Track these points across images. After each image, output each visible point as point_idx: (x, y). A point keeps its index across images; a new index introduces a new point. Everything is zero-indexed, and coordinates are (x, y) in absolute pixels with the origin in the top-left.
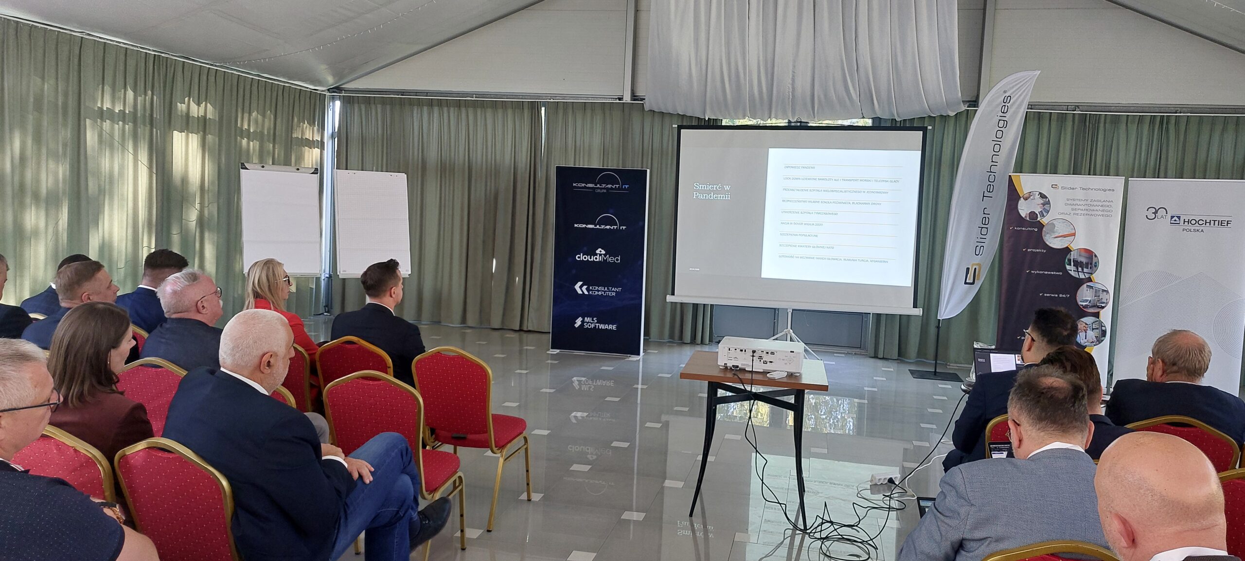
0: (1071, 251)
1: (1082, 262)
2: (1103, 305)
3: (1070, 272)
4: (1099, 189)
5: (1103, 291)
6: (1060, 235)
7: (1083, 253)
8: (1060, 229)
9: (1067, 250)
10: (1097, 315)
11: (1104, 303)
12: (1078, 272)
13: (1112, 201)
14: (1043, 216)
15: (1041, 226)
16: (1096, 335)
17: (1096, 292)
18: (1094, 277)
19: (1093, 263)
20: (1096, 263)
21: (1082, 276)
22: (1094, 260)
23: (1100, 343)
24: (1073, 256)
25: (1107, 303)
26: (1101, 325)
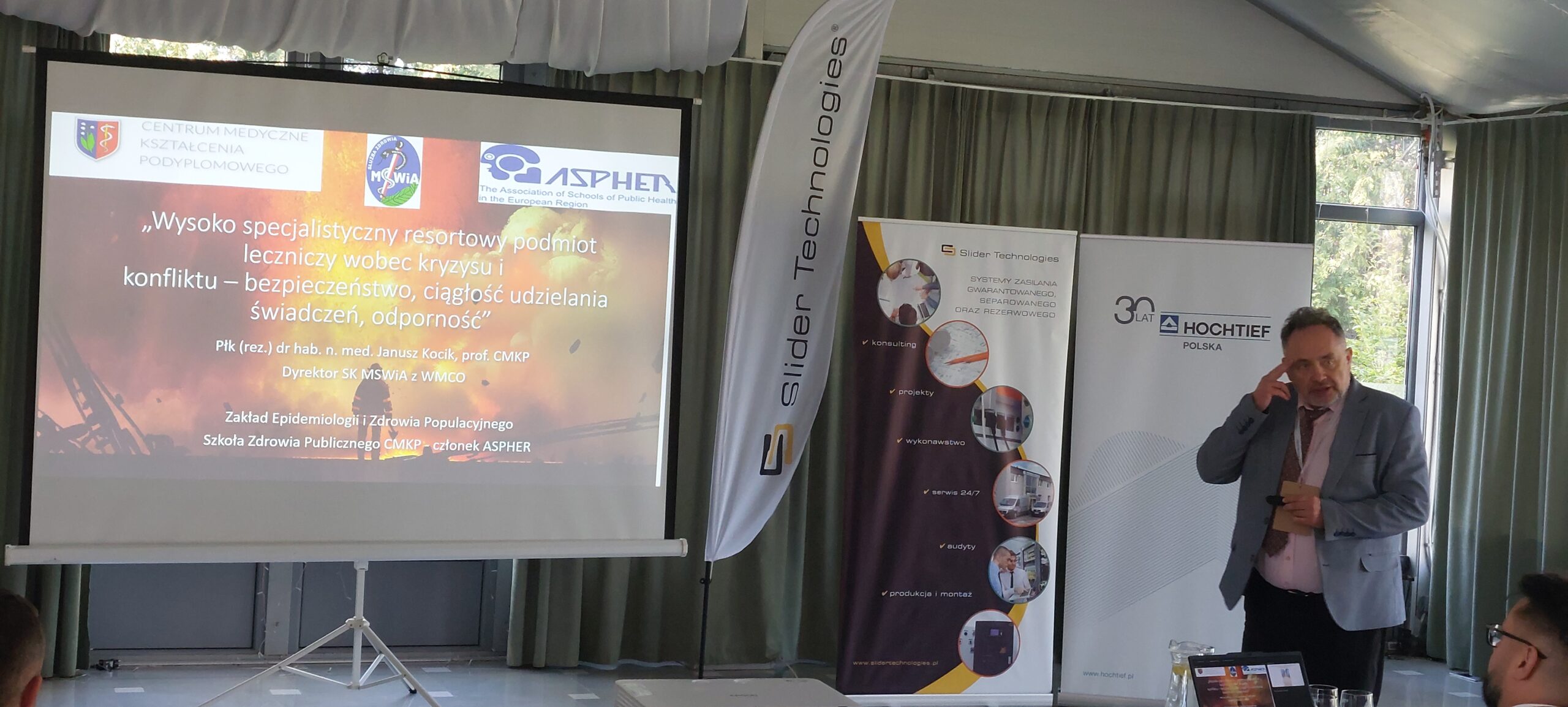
0: (981, 393)
1: (1000, 417)
2: (1042, 510)
3: (979, 438)
4: (1031, 258)
5: (1043, 478)
6: (959, 357)
7: (1004, 397)
8: (961, 344)
9: (973, 391)
10: (1031, 533)
11: (1042, 505)
12: (995, 438)
13: (1055, 284)
14: (927, 315)
15: (924, 337)
16: (1032, 577)
17: (1028, 483)
18: (1025, 448)
19: (1023, 419)
20: (1027, 418)
21: (1003, 448)
22: (1025, 411)
23: (1038, 594)
24: (985, 403)
25: (1050, 505)
26: (1040, 553)
